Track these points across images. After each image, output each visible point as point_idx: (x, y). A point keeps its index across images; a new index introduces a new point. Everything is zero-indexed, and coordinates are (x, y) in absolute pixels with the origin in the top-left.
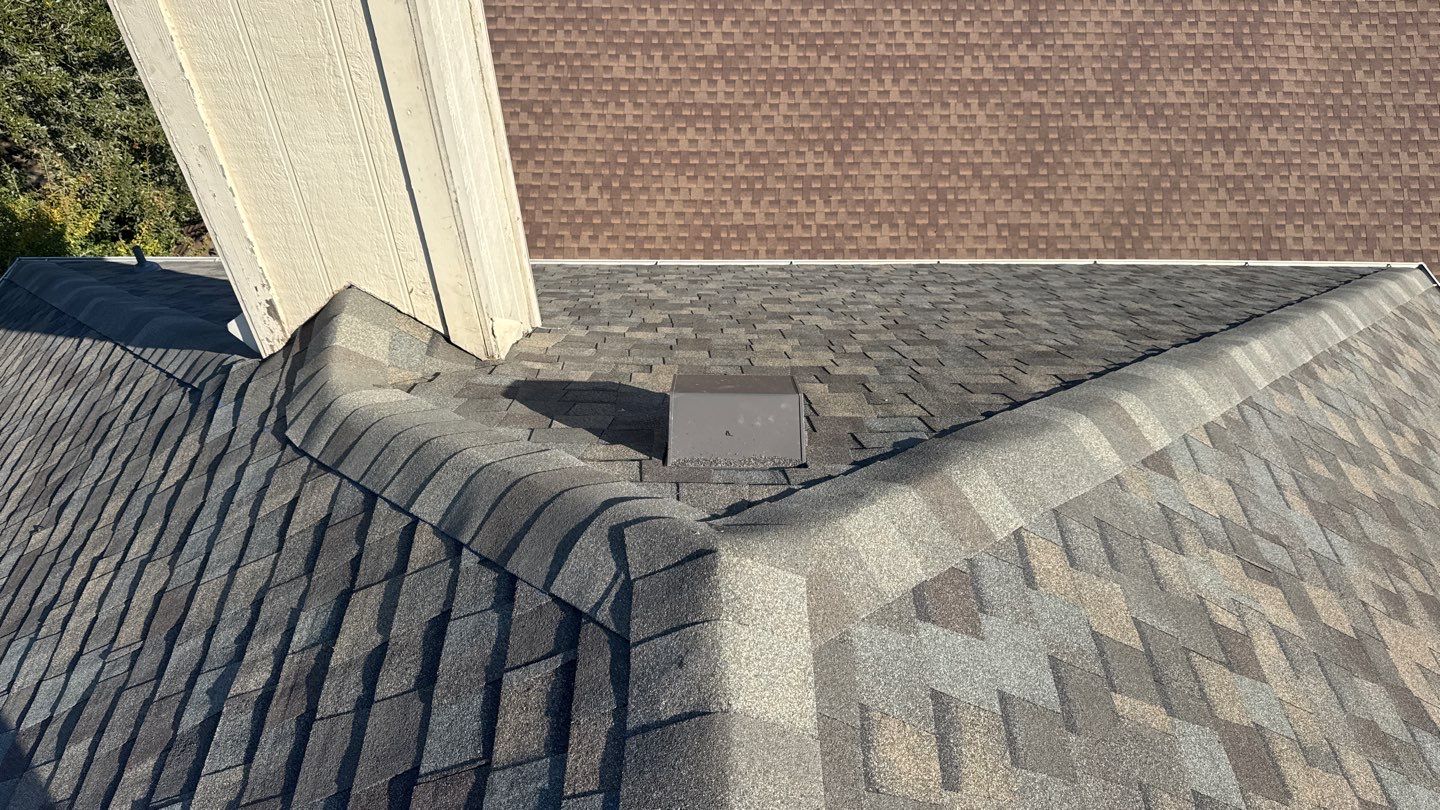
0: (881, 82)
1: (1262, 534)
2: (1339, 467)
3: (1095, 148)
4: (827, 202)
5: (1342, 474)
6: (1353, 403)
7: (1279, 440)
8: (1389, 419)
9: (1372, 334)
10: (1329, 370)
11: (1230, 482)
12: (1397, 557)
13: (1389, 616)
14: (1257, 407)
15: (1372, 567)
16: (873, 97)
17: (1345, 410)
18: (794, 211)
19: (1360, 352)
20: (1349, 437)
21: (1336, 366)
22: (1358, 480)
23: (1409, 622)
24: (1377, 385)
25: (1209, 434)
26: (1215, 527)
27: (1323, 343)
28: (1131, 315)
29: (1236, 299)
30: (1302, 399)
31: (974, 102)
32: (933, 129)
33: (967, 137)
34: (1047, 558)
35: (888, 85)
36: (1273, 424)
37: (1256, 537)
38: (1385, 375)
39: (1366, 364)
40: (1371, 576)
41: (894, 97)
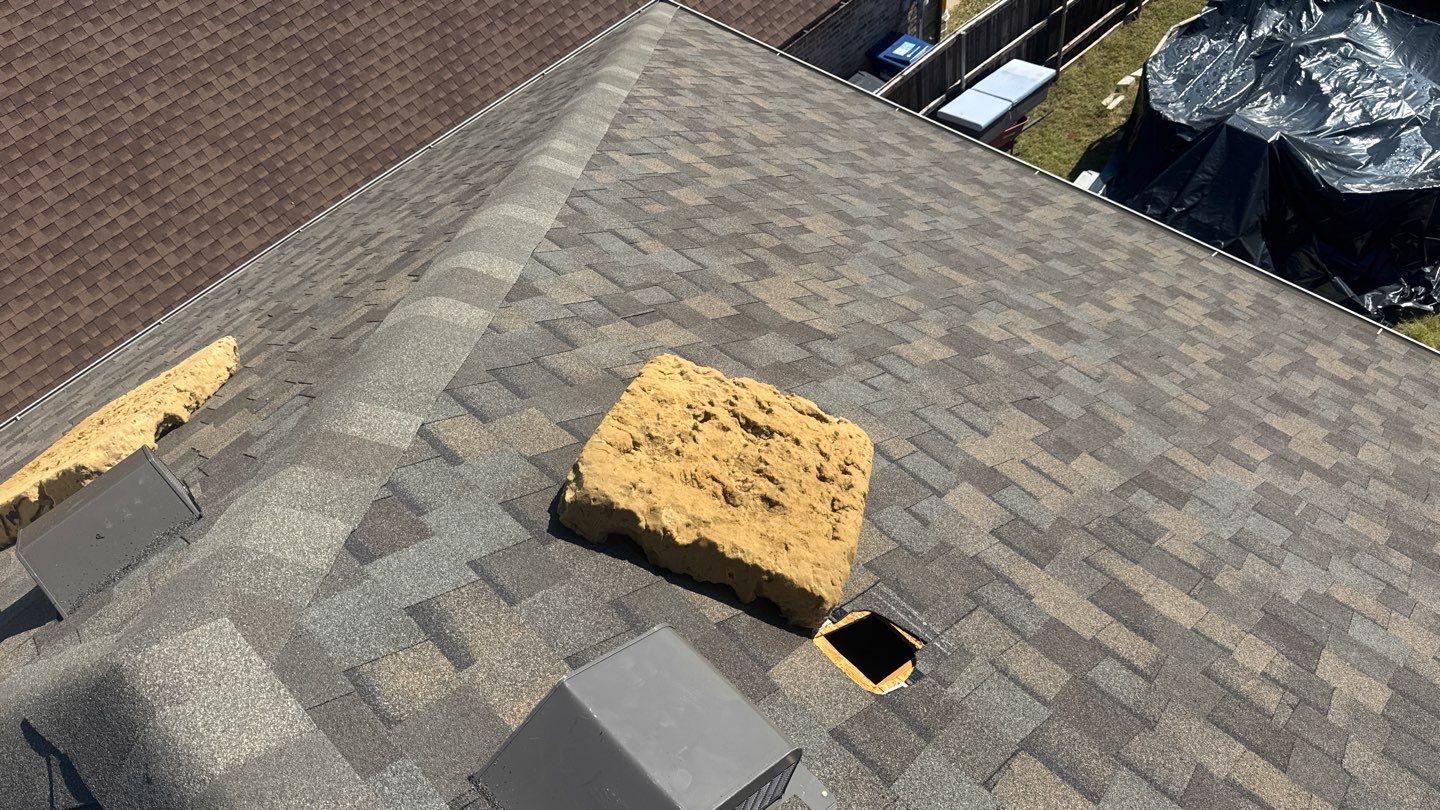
0: (126, 99)
1: (634, 288)
2: (671, 197)
3: (372, 47)
4: (166, 241)
5: (677, 201)
6: (658, 141)
7: (615, 208)
8: (692, 136)
9: (647, 77)
10: (628, 126)
11: (589, 266)
12: (743, 234)
13: (757, 280)
14: (584, 194)
15: (729, 254)
16: (130, 119)
17: (655, 151)
18: (140, 270)
19: (645, 97)
20: (668, 169)
21: (631, 120)
22: (689, 197)
23: (774, 275)
24: (670, 115)
25: (552, 241)
26: (592, 309)
27: (612, 108)
28: (462, 178)
29: (539, 112)
30: (617, 163)
31: (232, 67)
32: (214, 114)
33: (252, 102)
34: (459, 432)
35: (137, 100)
36: (603, 199)
37: (632, 293)
38: (672, 104)
39: (655, 104)
40: (731, 260)
41: (152, 106)
